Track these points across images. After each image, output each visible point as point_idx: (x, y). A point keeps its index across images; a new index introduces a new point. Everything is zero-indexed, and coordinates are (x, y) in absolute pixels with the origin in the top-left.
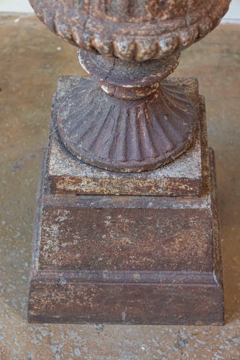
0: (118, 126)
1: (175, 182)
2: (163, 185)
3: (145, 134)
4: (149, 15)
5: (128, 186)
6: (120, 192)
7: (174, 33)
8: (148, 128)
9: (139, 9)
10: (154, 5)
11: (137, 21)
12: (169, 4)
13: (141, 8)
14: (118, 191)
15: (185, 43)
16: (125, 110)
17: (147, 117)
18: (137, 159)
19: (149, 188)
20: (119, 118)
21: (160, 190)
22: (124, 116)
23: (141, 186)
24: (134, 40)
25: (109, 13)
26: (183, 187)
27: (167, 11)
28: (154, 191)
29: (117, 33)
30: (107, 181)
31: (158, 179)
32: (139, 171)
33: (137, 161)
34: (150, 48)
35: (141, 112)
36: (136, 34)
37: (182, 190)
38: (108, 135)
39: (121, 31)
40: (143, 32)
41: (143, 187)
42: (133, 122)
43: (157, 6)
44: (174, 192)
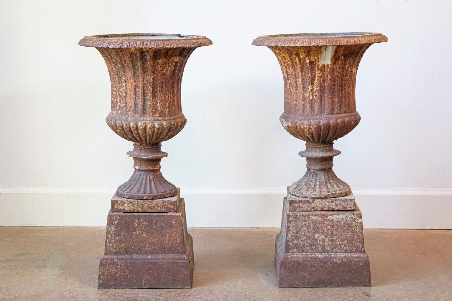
0: (142, 183)
1: (165, 203)
2: (160, 205)
3: (153, 185)
4: (151, 113)
5: (145, 206)
6: (142, 210)
7: (161, 121)
8: (154, 183)
9: (147, 111)
10: (153, 110)
11: (146, 116)
12: (159, 110)
13: (148, 111)
14: (141, 209)
15: (165, 126)
16: (145, 176)
17: (154, 180)
18: (149, 193)
19: (154, 207)
20: (142, 179)
21: (159, 208)
22: (145, 178)
23: (151, 206)
24: (145, 122)
25: (136, 113)
26: (169, 206)
27: (158, 113)
28: (157, 209)
29: (139, 120)
30: (136, 203)
31: (158, 202)
32: (150, 198)
33: (149, 194)
34: (151, 125)
35: (152, 177)
36: (146, 120)
37: (169, 208)
38: (137, 186)
39: (141, 119)
40: (149, 120)
41: (152, 207)
42: (148, 181)
43: (154, 111)
44: (165, 210)
